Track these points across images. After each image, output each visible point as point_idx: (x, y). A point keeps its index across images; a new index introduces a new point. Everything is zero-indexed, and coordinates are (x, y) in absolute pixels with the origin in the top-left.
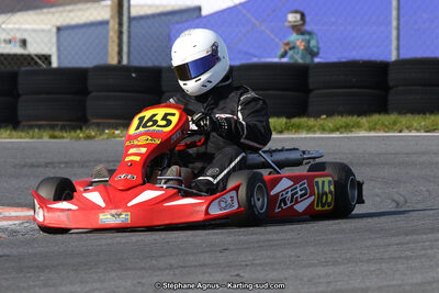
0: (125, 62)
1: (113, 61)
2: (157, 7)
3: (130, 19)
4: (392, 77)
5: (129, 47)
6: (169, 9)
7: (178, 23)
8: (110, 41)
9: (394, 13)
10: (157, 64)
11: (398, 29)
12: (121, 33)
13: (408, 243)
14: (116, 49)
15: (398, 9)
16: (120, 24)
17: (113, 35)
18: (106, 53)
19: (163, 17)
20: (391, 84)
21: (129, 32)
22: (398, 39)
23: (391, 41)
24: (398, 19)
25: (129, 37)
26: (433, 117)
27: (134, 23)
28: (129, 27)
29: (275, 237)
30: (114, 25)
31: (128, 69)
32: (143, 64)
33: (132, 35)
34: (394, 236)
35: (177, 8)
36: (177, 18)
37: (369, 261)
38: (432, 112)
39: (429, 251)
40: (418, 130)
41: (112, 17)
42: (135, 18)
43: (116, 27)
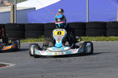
0: (15, 22)
1: (12, 22)
2: (24, 8)
3: (16, 11)
4: (87, 27)
5: (16, 18)
6: (27, 8)
7: (29, 12)
8: (11, 17)
9: (87, 10)
10: (24, 23)
11: (88, 14)
12: (14, 15)
13: (92, 71)
14: (13, 19)
16: (14, 12)
17: (12, 15)
18: (10, 20)
19: (25, 11)
20: (86, 28)
21: (16, 14)
22: (88, 17)
23: (86, 17)
24: (88, 11)
25: (16, 16)
26: (98, 37)
27: (17, 12)
28: (16, 13)
29: (56, 69)
30: (12, 12)
31: (16, 24)
32: (20, 23)
33: (17, 15)
34: (88, 69)
35: (29, 8)
36: (29, 11)
37: (81, 76)
38: (98, 36)
39: (98, 73)
40: (94, 41)
41: (11, 10)
42: (17, 11)
43: (13, 13)
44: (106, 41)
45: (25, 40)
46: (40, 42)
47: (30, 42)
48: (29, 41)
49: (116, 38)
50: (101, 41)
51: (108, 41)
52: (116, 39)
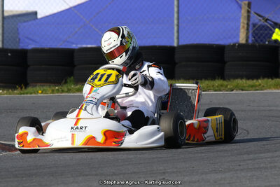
0: (1, 46)
3: (4, 18)
4: (177, 56)
5: (3, 37)
9: (176, 15)
11: (178, 25)
15: (178, 13)
20: (177, 61)
21: (3, 27)
22: (178, 32)
23: (173, 34)
24: (178, 19)
25: (3, 31)
26: (207, 82)
28: (3, 24)
36: (23, 19)
38: (206, 78)
44: (227, 91)
45: (30, 89)
46: (67, 94)
47: (42, 93)
48: (40, 92)
49: (250, 82)
50: (216, 91)
51: (232, 90)
52: (252, 86)
